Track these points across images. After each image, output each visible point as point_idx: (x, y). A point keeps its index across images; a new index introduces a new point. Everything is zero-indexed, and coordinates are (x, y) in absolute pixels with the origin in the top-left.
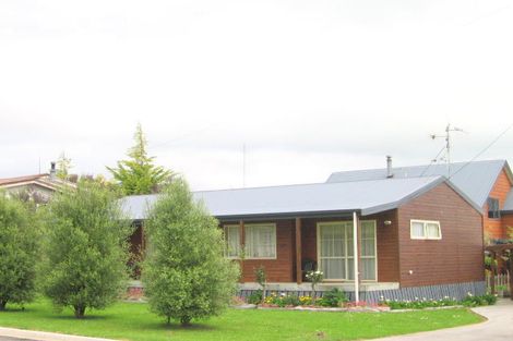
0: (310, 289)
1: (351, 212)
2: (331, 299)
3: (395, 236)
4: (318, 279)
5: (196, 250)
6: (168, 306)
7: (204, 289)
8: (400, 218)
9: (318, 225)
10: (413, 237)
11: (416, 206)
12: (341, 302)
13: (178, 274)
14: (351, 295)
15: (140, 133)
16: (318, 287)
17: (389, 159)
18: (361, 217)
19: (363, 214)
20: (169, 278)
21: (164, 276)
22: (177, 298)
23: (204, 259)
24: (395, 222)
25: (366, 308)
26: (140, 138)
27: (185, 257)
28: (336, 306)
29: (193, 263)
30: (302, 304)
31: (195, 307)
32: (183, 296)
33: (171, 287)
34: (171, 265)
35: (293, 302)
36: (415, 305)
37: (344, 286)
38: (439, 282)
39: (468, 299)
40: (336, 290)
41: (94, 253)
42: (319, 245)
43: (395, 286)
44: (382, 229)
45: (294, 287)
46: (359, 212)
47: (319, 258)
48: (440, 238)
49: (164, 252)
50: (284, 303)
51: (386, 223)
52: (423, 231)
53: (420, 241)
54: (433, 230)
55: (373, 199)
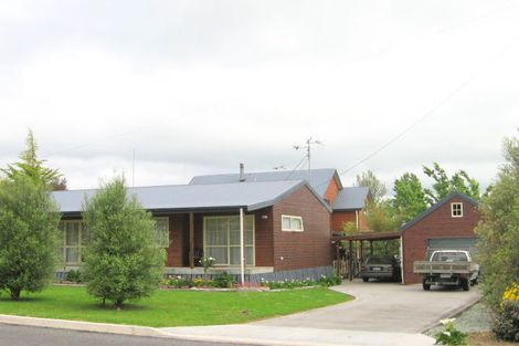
0: (203, 273)
1: (238, 208)
2: (222, 281)
3: (271, 229)
4: (210, 264)
5: (134, 239)
6: (108, 289)
7: (140, 274)
8: (275, 213)
9: (205, 218)
10: (283, 230)
11: (286, 204)
12: (230, 283)
13: (118, 260)
14: (238, 277)
15: (32, 139)
16: (210, 270)
17: (242, 166)
18: (247, 213)
19: (249, 209)
20: (110, 263)
21: (106, 262)
22: (117, 282)
23: (139, 247)
24: (271, 218)
25: (252, 288)
26: (32, 143)
27: (123, 245)
28: (226, 287)
29: (131, 250)
30: (196, 285)
31: (132, 289)
32: (123, 279)
33: (112, 272)
34: (112, 252)
35: (188, 283)
36: (286, 285)
37: (231, 269)
38: (301, 267)
39: (322, 280)
40: (225, 273)
41: (34, 241)
42: (205, 235)
43: (271, 270)
44: (259, 222)
45: (187, 271)
46: (245, 208)
47: (205, 246)
48: (302, 230)
49: (104, 240)
50: (180, 285)
51: (263, 218)
52: (290, 224)
53: (287, 233)
54: (297, 223)
55: (253, 197)
